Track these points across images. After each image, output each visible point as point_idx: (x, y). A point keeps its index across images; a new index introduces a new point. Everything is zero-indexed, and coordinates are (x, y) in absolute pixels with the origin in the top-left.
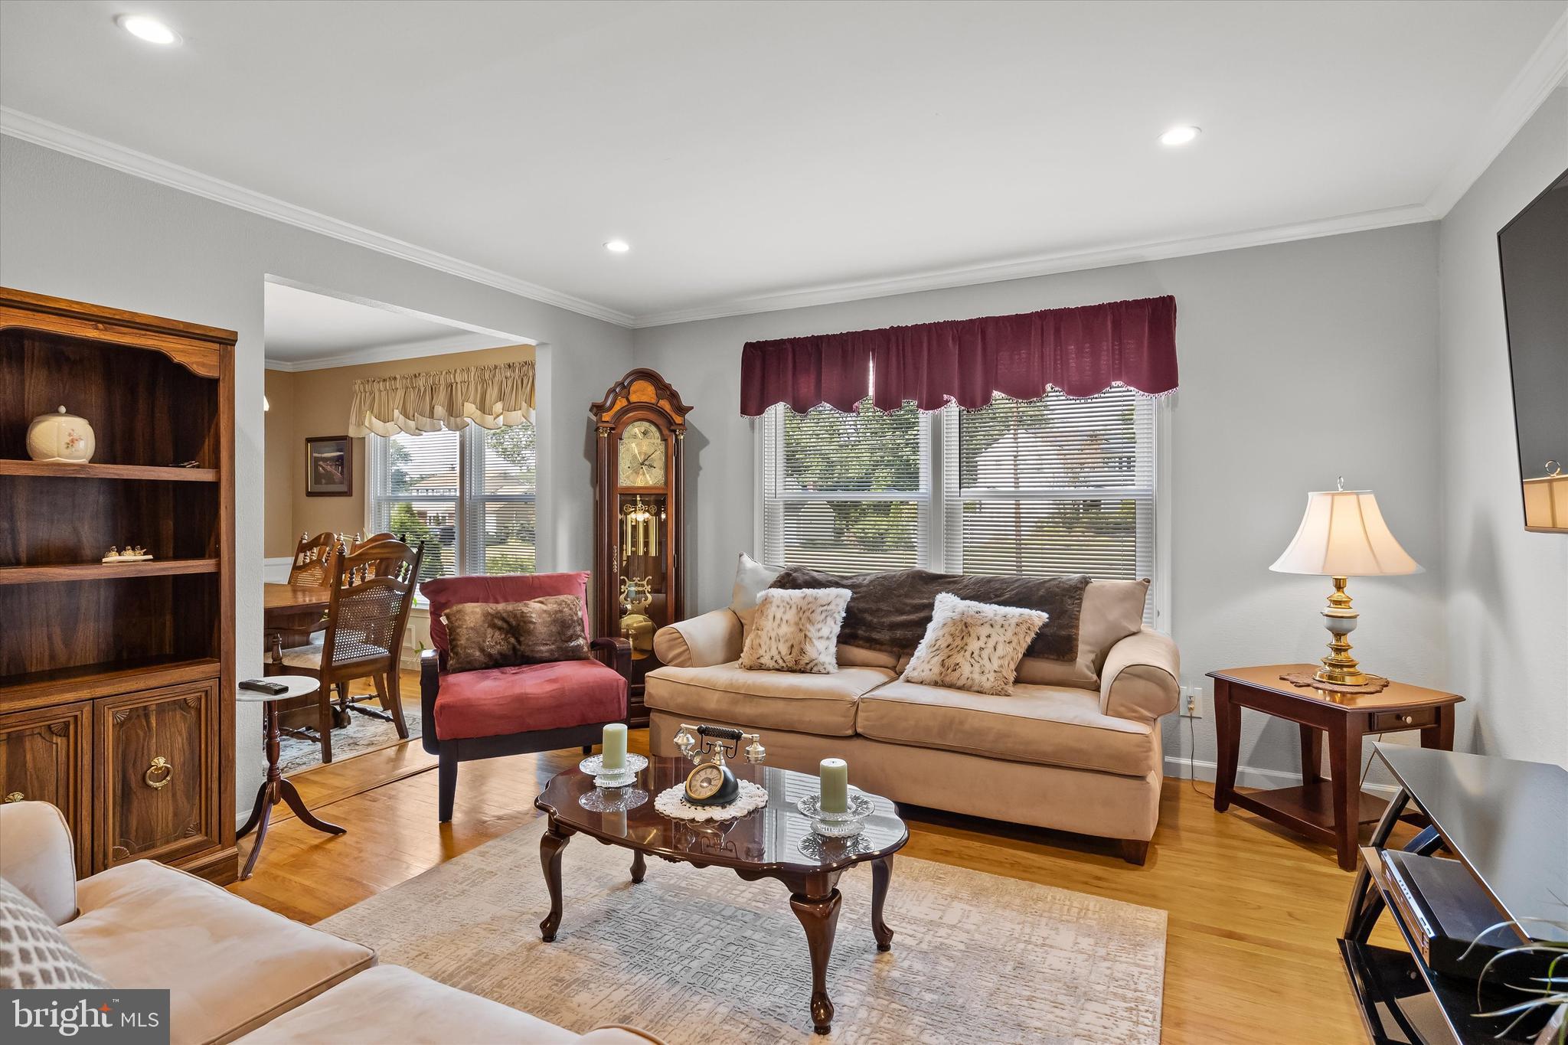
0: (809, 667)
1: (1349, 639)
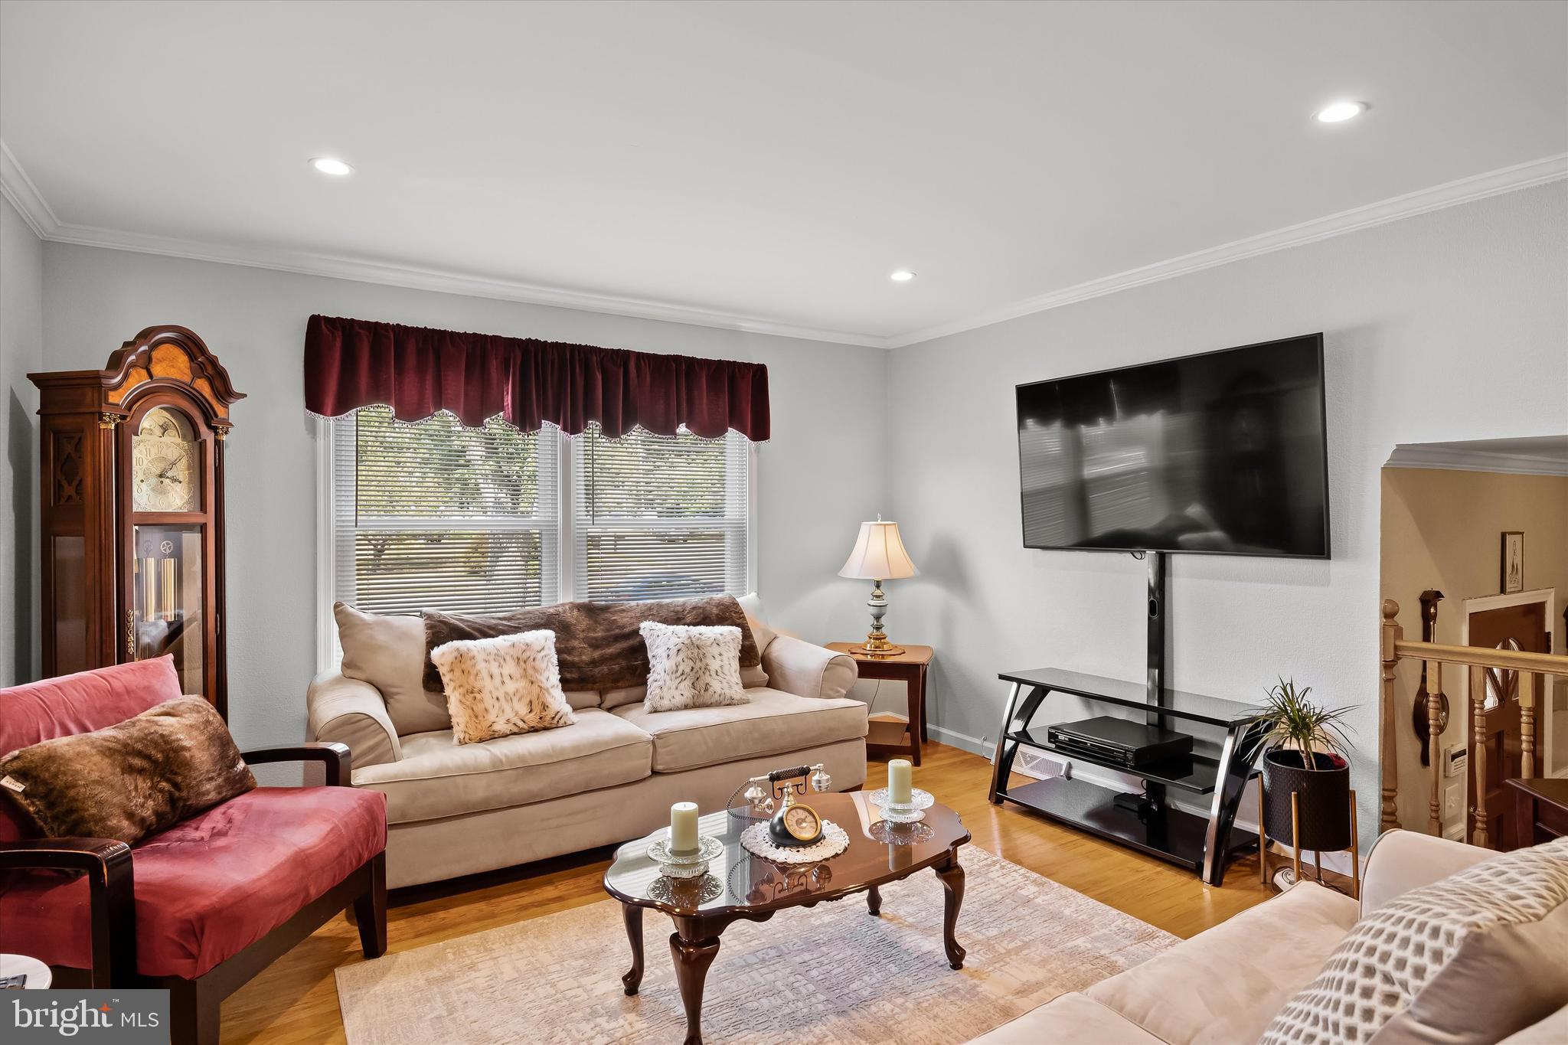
0: (555, 721)
1: (883, 620)
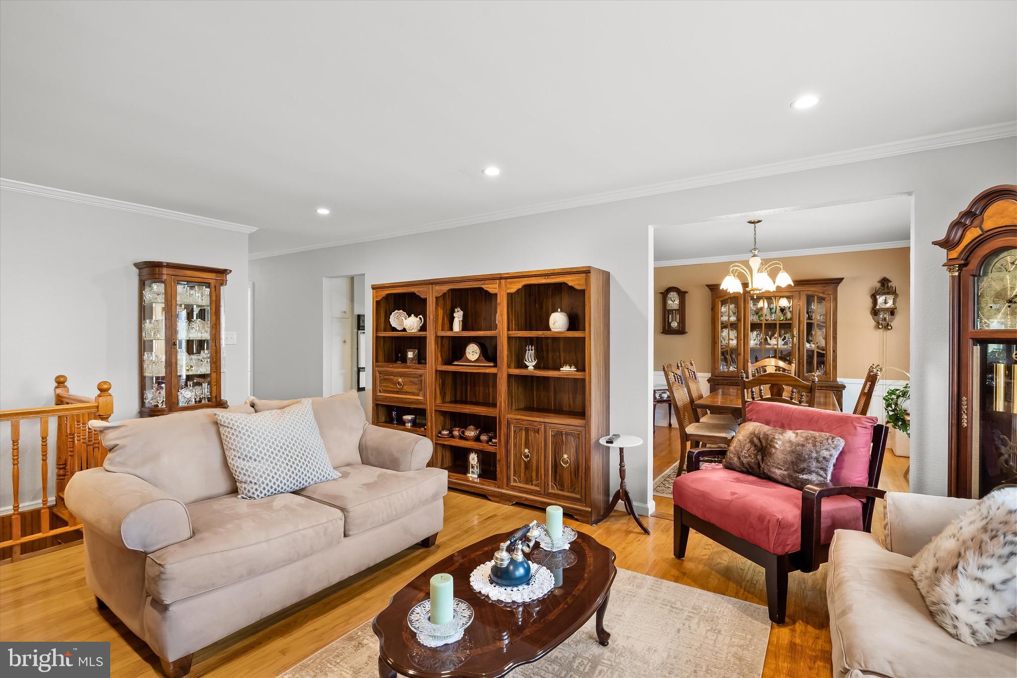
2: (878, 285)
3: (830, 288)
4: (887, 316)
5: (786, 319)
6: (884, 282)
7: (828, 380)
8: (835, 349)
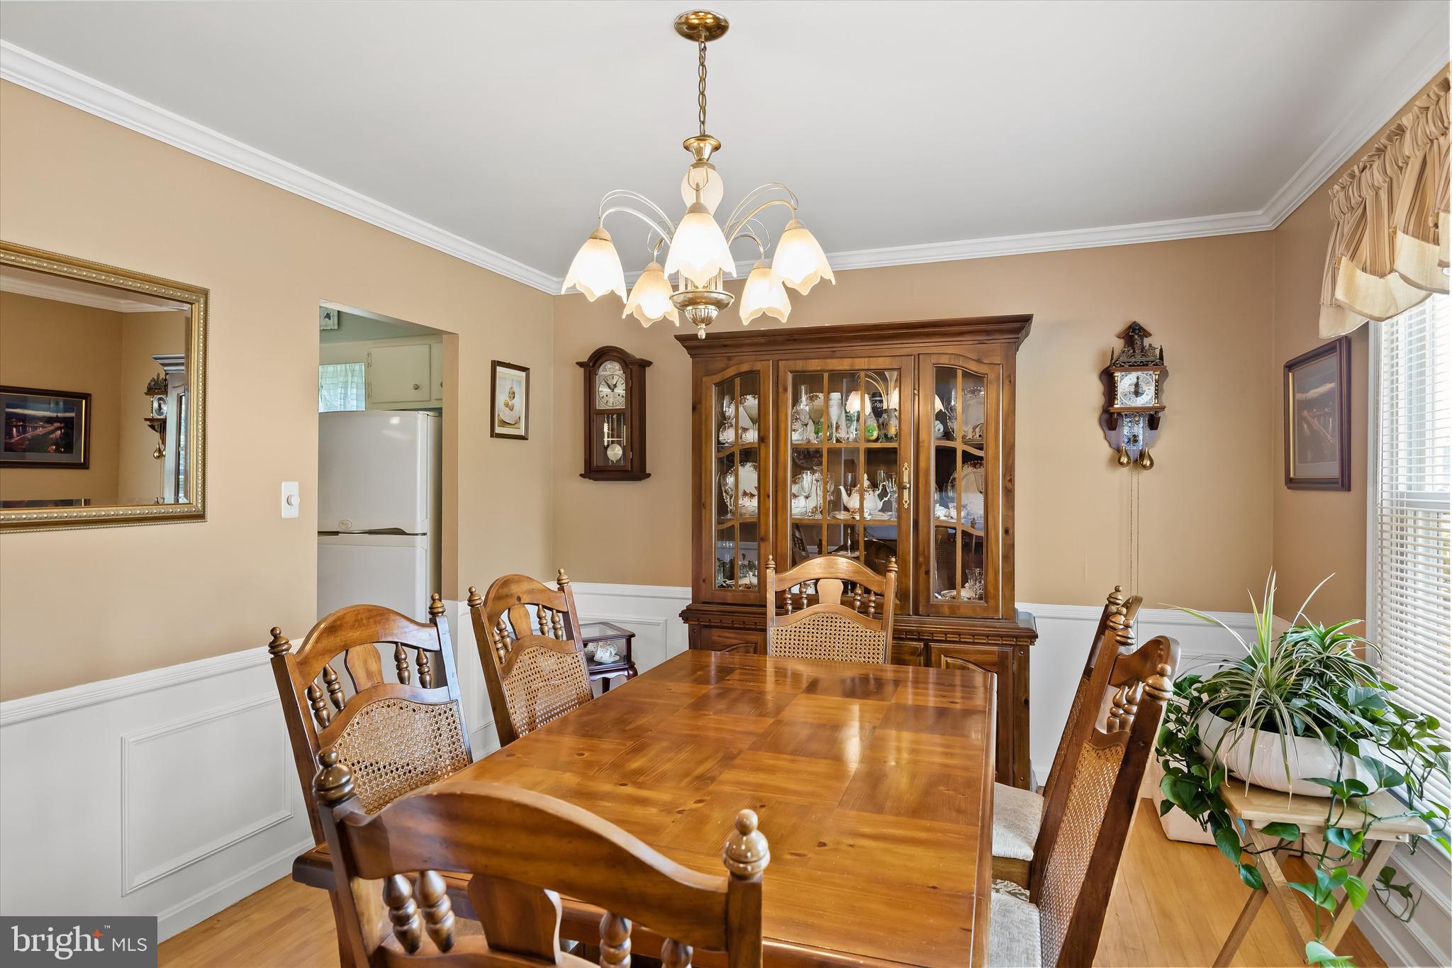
2: (1119, 344)
3: (995, 348)
4: (1141, 432)
5: (886, 436)
6: (1133, 334)
7: (991, 616)
8: (1009, 525)
